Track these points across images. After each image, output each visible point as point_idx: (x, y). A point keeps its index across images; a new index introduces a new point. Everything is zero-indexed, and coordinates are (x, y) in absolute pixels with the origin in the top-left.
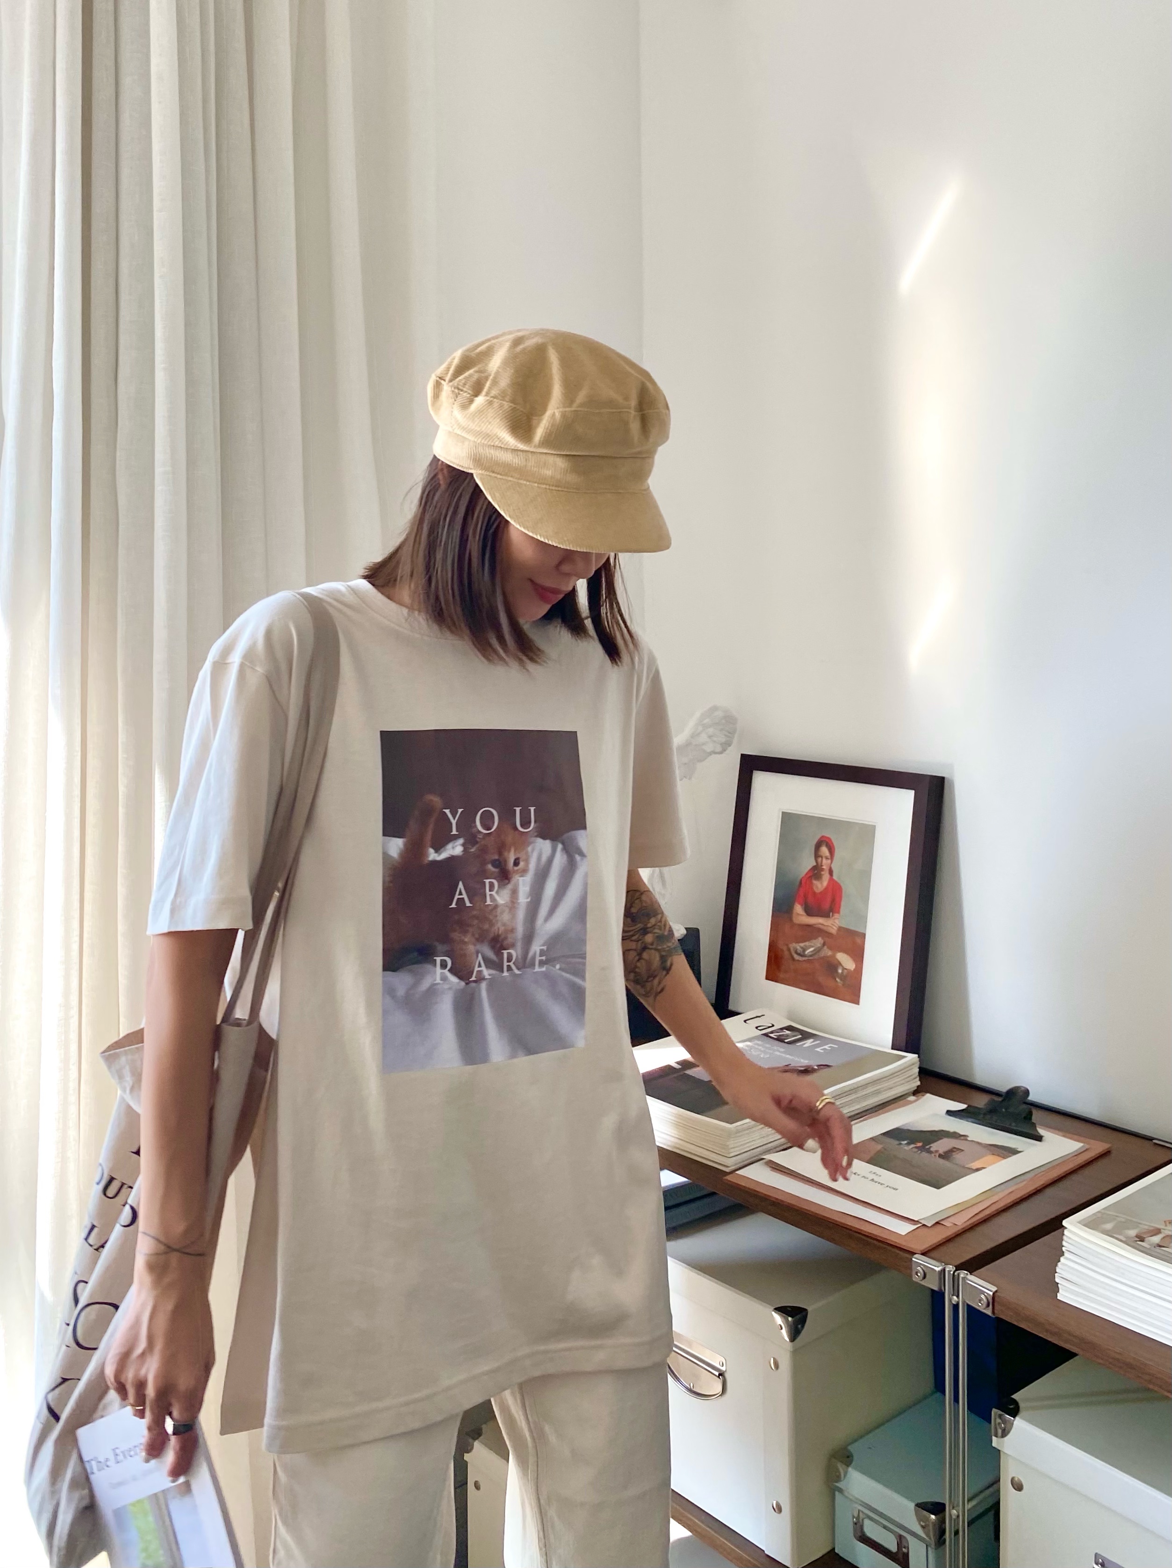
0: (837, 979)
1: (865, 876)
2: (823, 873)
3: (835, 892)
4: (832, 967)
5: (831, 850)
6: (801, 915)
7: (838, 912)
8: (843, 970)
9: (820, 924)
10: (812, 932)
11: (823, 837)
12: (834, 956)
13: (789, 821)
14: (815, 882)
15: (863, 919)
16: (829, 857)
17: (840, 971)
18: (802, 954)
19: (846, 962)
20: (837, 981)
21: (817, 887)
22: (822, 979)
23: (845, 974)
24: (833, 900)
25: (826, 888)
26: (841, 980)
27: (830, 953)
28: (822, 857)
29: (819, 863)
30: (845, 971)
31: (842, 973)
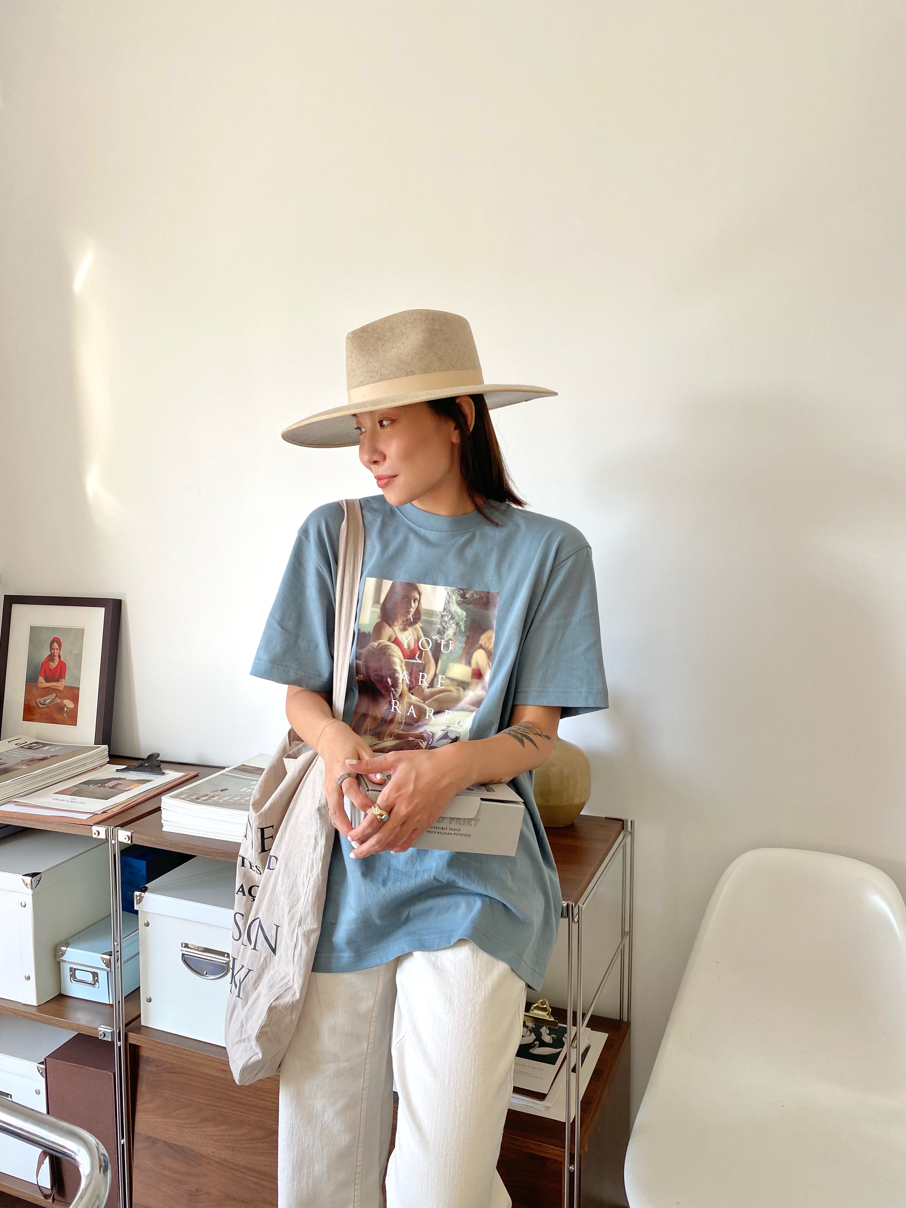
0: (64, 714)
1: (79, 656)
2: (55, 658)
3: (62, 667)
4: (60, 708)
5: (60, 645)
6: (42, 682)
7: (65, 678)
8: (67, 709)
9: (54, 686)
10: (48, 691)
11: (55, 638)
12: (62, 702)
13: (34, 630)
14: (50, 663)
15: (78, 679)
16: (58, 649)
17: (66, 710)
18: (44, 704)
19: (69, 704)
20: (64, 716)
21: (52, 666)
22: (56, 716)
23: (68, 711)
24: (61, 672)
25: (57, 665)
26: (66, 714)
27: (60, 701)
28: (54, 649)
29: (53, 653)
30: (68, 709)
31: (67, 711)
